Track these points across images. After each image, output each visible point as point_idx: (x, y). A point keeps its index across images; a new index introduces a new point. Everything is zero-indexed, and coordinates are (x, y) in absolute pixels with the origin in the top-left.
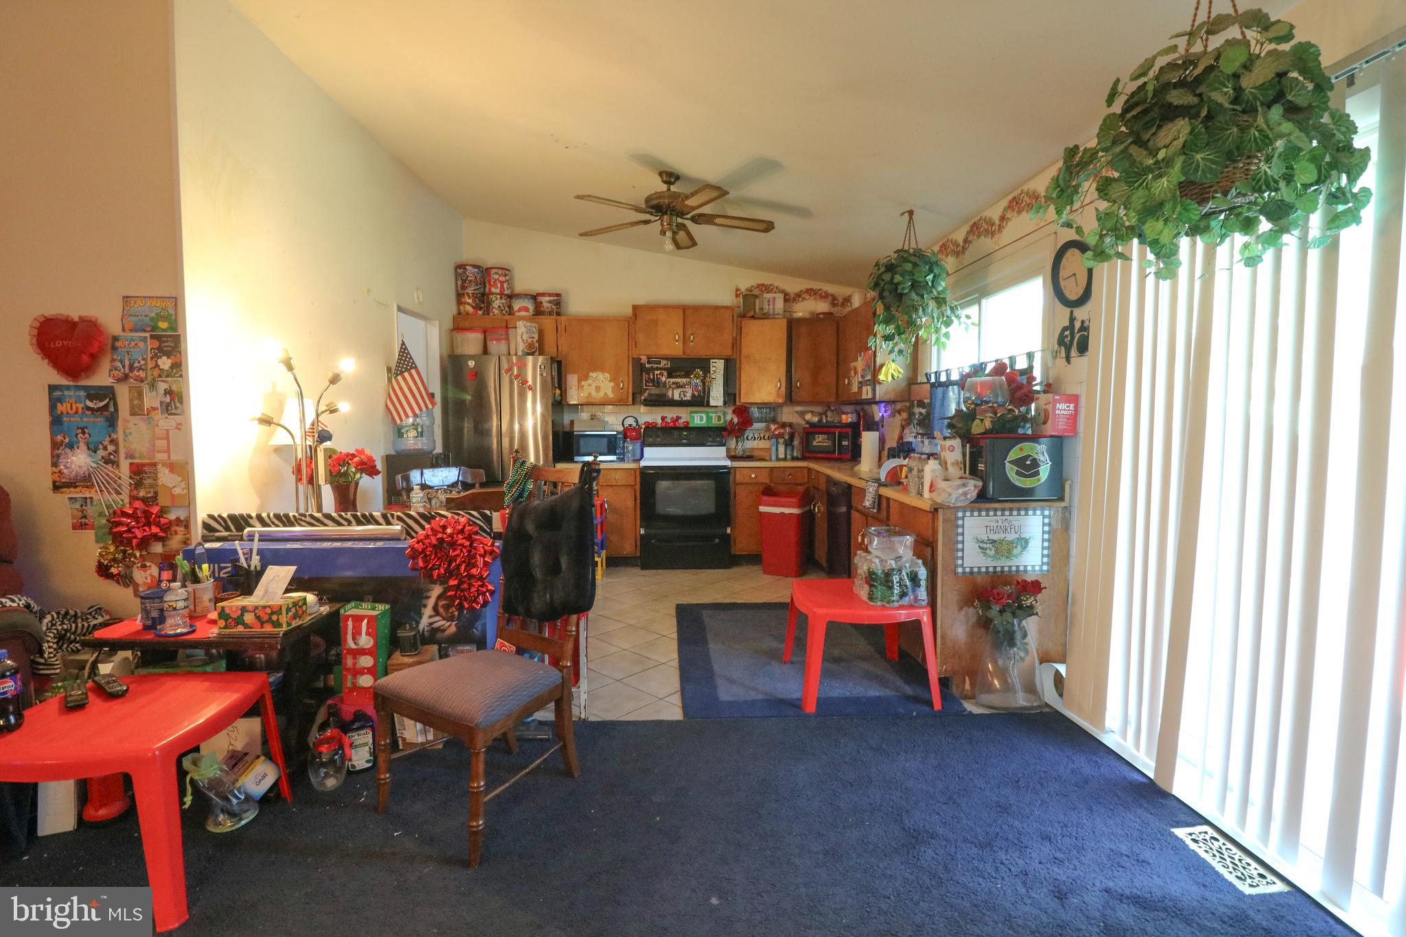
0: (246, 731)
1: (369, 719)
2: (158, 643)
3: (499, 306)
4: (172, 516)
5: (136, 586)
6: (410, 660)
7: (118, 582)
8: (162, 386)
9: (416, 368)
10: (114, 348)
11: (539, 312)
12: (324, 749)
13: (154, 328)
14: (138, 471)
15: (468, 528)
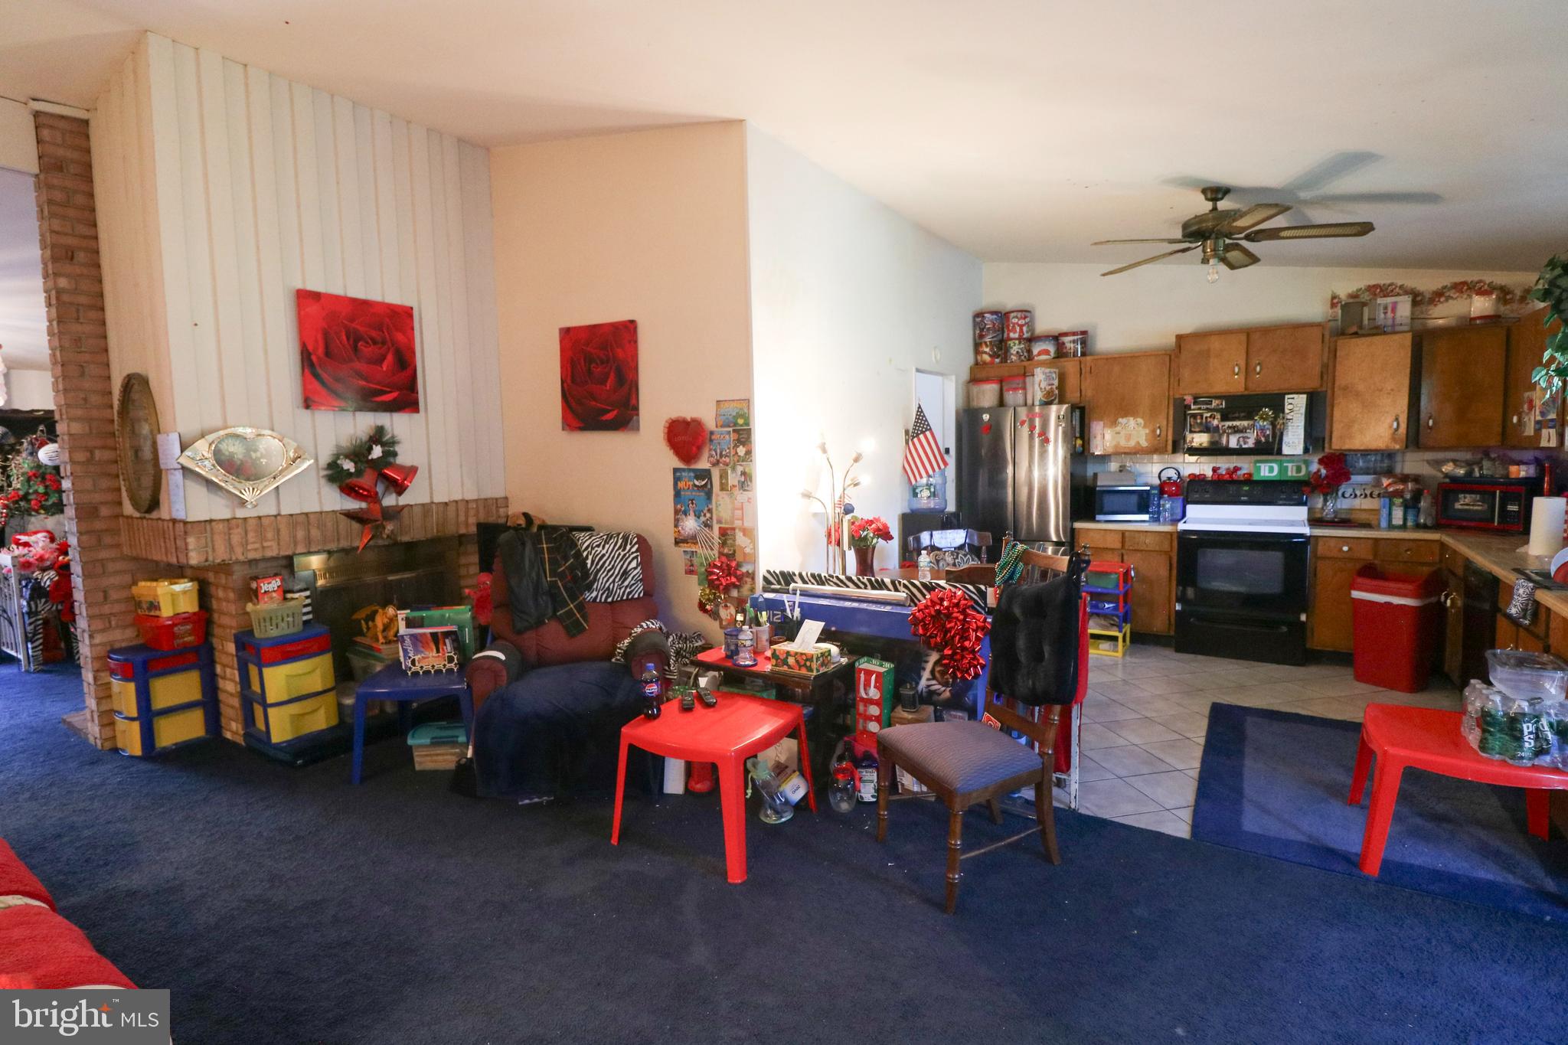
0: (786, 749)
1: (875, 760)
2: (734, 670)
3: (1018, 352)
4: (744, 570)
5: (721, 621)
6: (910, 716)
7: (710, 616)
8: (739, 469)
9: (930, 429)
10: (711, 440)
11: (1061, 353)
12: (840, 777)
13: (736, 424)
14: (724, 533)
15: (963, 602)
